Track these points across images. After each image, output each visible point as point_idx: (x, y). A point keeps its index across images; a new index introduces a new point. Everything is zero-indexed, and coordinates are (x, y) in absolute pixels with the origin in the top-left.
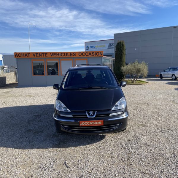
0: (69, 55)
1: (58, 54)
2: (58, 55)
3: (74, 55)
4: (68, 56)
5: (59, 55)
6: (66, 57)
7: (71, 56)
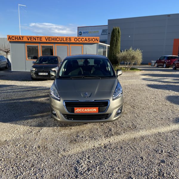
6: (61, 42)
7: (66, 41)
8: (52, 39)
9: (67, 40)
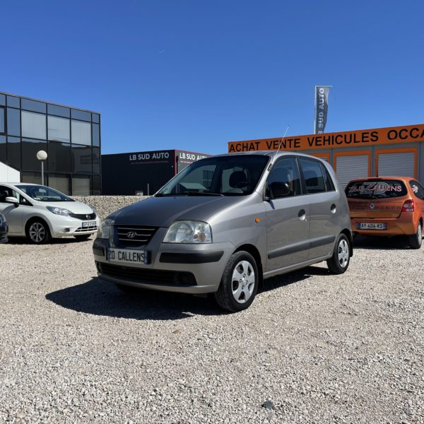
0: (359, 138)
1: (327, 138)
2: (327, 143)
3: (374, 139)
4: (355, 142)
5: (329, 140)
6: (348, 145)
7: (363, 141)
8: (325, 140)
9: (365, 139)
